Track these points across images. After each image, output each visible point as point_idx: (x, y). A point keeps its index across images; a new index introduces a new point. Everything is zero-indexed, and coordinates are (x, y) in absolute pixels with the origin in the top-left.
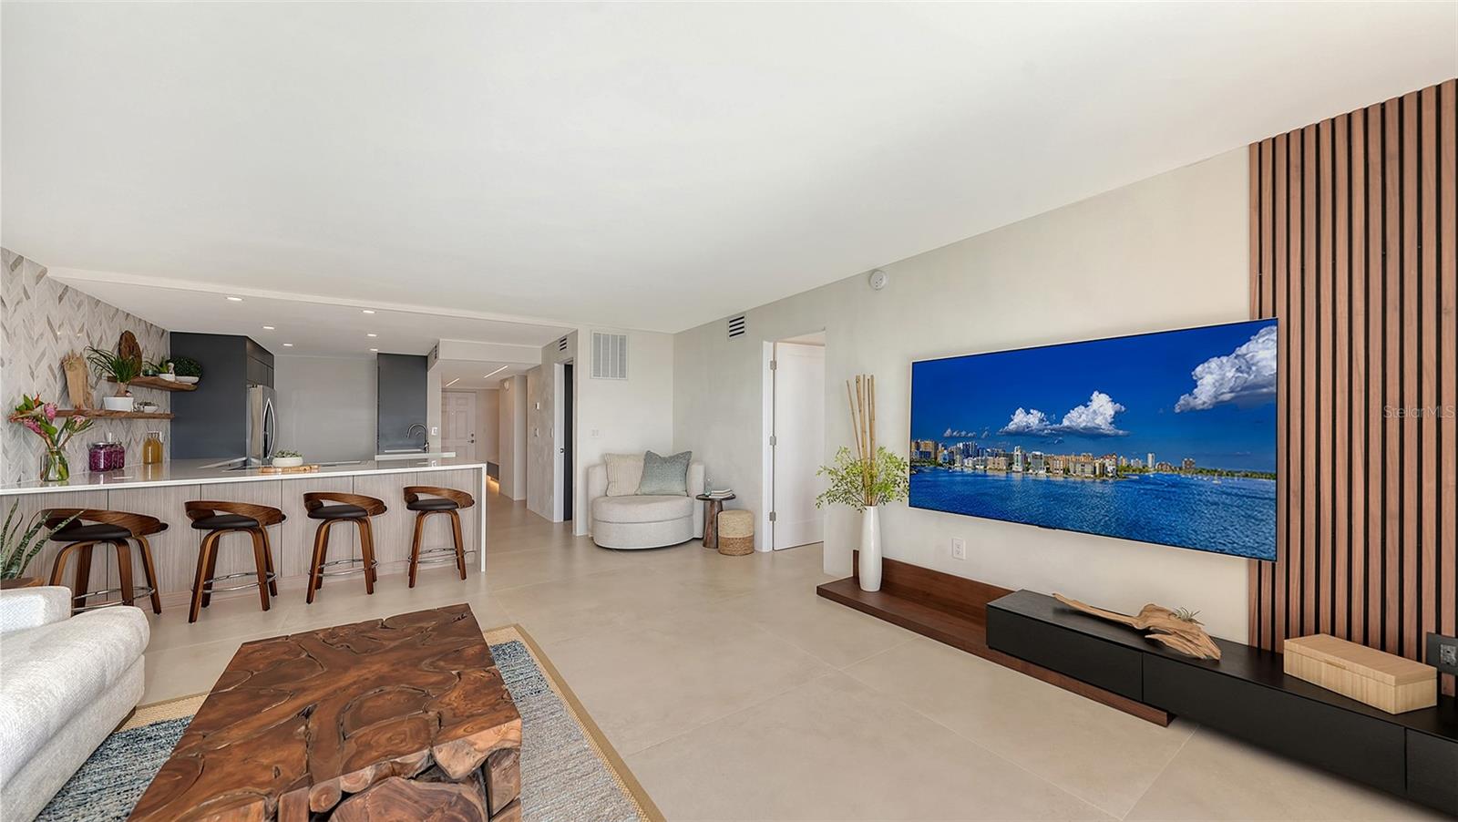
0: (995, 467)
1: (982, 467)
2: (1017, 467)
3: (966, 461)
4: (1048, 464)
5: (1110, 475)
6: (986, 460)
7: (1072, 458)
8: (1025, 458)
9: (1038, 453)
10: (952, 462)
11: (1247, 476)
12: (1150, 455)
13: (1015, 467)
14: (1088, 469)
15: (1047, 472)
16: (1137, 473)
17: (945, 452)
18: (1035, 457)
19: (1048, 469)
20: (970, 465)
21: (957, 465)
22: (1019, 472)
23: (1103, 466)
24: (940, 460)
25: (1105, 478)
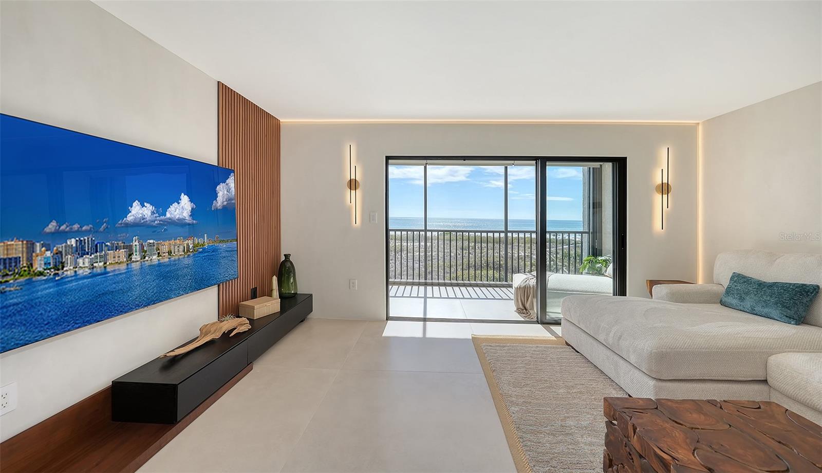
0: (116, 261)
1: (101, 264)
2: (136, 257)
3: (80, 261)
4: (159, 249)
5: (191, 251)
6: (106, 255)
7: (172, 242)
8: (142, 246)
9: (151, 241)
10: (59, 265)
11: (231, 241)
12: (205, 235)
13: (134, 258)
14: (181, 248)
15: (158, 256)
16: (201, 247)
17: (48, 254)
18: (150, 245)
19: (159, 253)
20: (87, 265)
21: (69, 270)
22: (137, 261)
23: (188, 245)
24: (38, 266)
25: (189, 253)
